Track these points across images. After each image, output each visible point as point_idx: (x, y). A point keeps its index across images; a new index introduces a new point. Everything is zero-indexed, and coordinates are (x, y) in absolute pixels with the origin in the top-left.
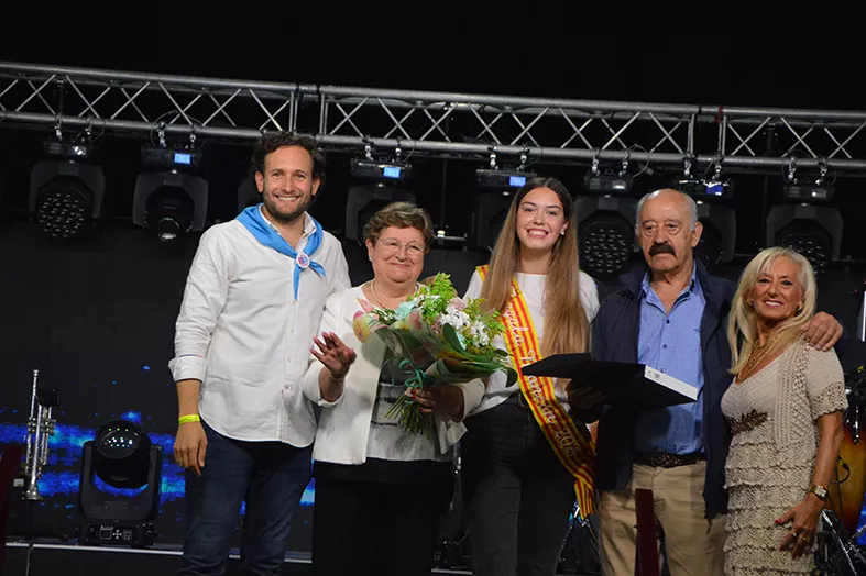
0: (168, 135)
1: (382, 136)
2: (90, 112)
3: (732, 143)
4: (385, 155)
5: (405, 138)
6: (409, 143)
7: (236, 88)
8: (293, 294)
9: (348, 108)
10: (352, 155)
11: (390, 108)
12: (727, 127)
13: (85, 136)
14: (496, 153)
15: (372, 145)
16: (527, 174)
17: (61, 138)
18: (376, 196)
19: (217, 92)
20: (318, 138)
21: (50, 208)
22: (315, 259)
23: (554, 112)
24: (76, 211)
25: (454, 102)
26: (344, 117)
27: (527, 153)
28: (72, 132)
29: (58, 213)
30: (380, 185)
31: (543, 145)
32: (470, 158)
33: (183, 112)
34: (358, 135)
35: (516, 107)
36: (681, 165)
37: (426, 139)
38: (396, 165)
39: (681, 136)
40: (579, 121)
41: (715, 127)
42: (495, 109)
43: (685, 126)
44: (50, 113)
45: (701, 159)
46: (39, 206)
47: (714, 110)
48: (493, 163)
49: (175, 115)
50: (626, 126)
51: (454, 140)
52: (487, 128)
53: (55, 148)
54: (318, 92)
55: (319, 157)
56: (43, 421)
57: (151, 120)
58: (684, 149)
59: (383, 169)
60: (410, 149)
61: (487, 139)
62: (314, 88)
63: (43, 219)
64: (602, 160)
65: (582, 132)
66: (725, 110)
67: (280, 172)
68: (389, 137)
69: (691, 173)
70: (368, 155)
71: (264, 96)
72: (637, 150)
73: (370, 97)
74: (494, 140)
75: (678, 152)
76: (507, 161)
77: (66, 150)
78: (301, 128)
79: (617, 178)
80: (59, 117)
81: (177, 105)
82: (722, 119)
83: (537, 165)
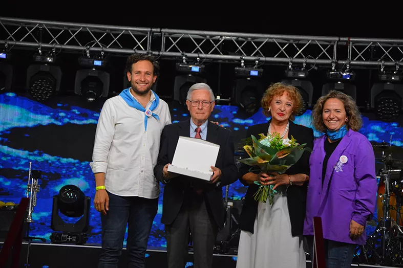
0: (91, 52)
1: (190, 52)
2: (54, 42)
3: (354, 55)
4: (192, 61)
6: (203, 55)
7: (122, 30)
8: (144, 129)
9: (175, 39)
10: (177, 62)
11: (194, 39)
12: (352, 47)
13: (52, 52)
14: (244, 60)
15: (186, 56)
16: (259, 70)
17: (41, 54)
18: (188, 80)
19: (113, 32)
20: (161, 53)
21: (36, 87)
22: (155, 112)
23: (271, 40)
24: (48, 88)
25: (224, 36)
26: (173, 44)
27: (258, 60)
28: (46, 52)
29: (40, 89)
30: (190, 75)
31: (266, 56)
32: (232, 62)
33: (98, 41)
34: (179, 52)
35: (253, 38)
36: (331, 65)
37: (211, 53)
38: (197, 65)
39: (330, 51)
40: (282, 45)
41: (346, 47)
42: (243, 39)
43: (332, 47)
44: (36, 42)
45: (340, 62)
46: (31, 86)
47: (346, 39)
48: (242, 64)
49: (94, 43)
50: (304, 47)
51: (224, 54)
52: (240, 48)
53: (39, 58)
54: (161, 32)
56: (34, 186)
57: (83, 45)
58: (332, 58)
59: (191, 68)
60: (204, 58)
61: (240, 53)
62: (159, 30)
63: (33, 91)
64: (293, 63)
65: (284, 50)
66: (351, 39)
67: (139, 72)
68: (194, 53)
69: (335, 69)
70: (184, 61)
71: (136, 34)
72: (310, 58)
73: (185, 34)
74: (243, 54)
75: (329, 59)
76: (249, 64)
77: (43, 59)
78: (153, 49)
79: (300, 71)
80: (40, 44)
81: (95, 38)
82: (350, 43)
83: (263, 66)
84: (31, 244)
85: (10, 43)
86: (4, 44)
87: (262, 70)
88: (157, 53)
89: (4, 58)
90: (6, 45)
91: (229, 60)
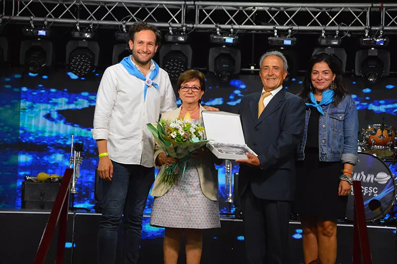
0: (127, 27)
1: (224, 24)
2: (91, 17)
3: (388, 20)
4: (226, 32)
5: (235, 24)
6: (237, 26)
7: (157, 4)
8: (144, 97)
9: (208, 11)
10: (211, 33)
11: (228, 11)
12: (385, 13)
13: (90, 28)
14: (277, 30)
15: (220, 28)
16: (292, 39)
17: (79, 30)
18: (222, 51)
19: (148, 6)
20: (195, 26)
21: (75, 62)
22: (154, 81)
23: (303, 9)
24: (87, 63)
25: (257, 7)
26: (206, 16)
27: (291, 29)
28: (84, 28)
29: (79, 64)
30: (224, 46)
31: (299, 25)
32: (265, 32)
33: (133, 16)
34: (213, 24)
35: (286, 8)
36: (364, 31)
37: (244, 24)
38: (231, 37)
39: (363, 18)
40: (315, 13)
41: (379, 13)
42: (276, 9)
43: (365, 13)
44: (74, 18)
45: (373, 28)
46: (70, 61)
47: (379, 5)
48: (276, 34)
49: (129, 18)
50: (337, 15)
51: (257, 24)
52: (273, 18)
53: (77, 34)
54: (194, 5)
55: (158, 34)
56: (77, 158)
57: (119, 20)
58: (365, 24)
59: (225, 39)
60: (237, 29)
61: (273, 23)
62: (192, 3)
63: (72, 67)
64: (326, 31)
65: (317, 18)
66: (384, 5)
67: (141, 42)
68: (228, 24)
69: (368, 35)
70: (218, 33)
71: (170, 7)
72: (343, 25)
73: (218, 6)
74: (276, 24)
75: (362, 26)
76: (282, 33)
77: (81, 35)
78: (187, 21)
79: (333, 39)
80: (78, 20)
81: (130, 13)
82: (383, 9)
83: (296, 35)
84: (76, 214)
85: (49, 20)
86: (43, 22)
87: (295, 39)
88: (191, 26)
89: (43, 36)
90: (46, 23)
91: (262, 30)
